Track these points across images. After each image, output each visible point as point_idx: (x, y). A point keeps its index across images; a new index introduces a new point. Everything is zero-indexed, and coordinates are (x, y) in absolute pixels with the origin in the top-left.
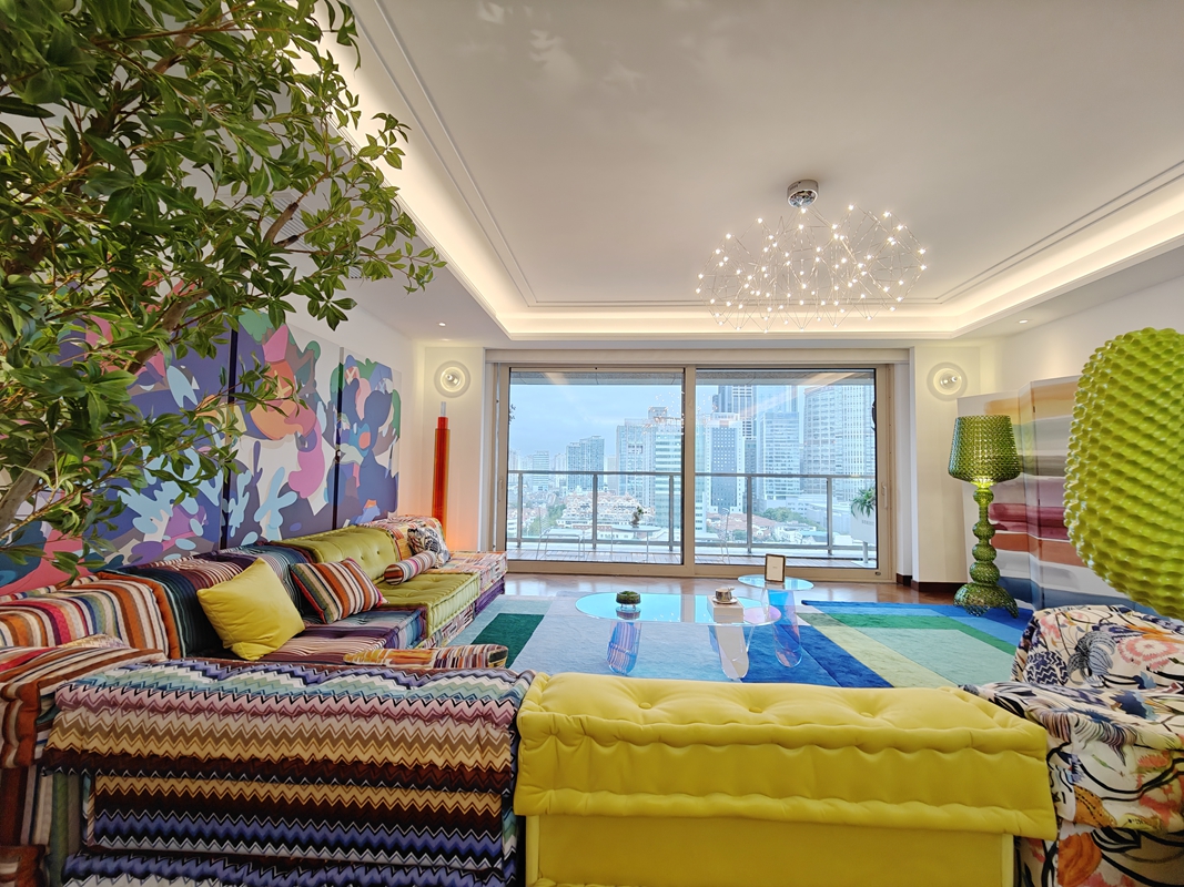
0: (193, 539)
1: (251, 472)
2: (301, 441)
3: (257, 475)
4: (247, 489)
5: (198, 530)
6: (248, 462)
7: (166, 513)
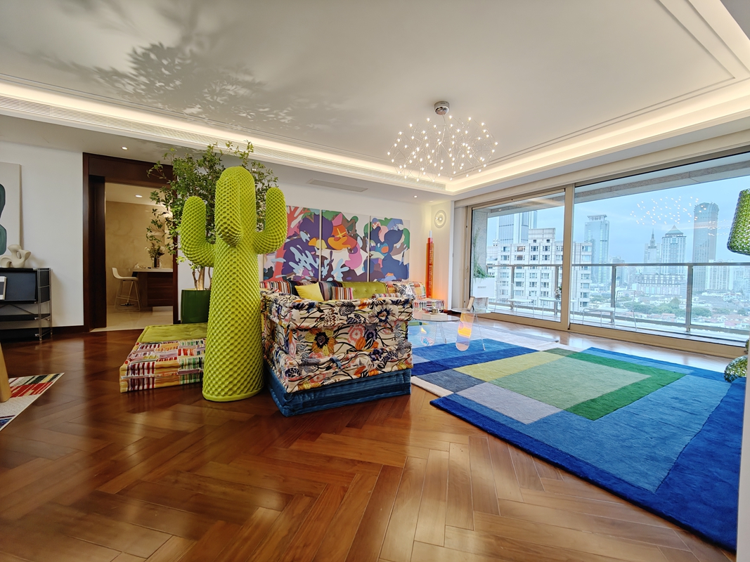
0: (310, 277)
1: (329, 260)
2: (350, 251)
3: (332, 261)
4: (328, 265)
5: (312, 275)
6: (328, 256)
7: (302, 269)
